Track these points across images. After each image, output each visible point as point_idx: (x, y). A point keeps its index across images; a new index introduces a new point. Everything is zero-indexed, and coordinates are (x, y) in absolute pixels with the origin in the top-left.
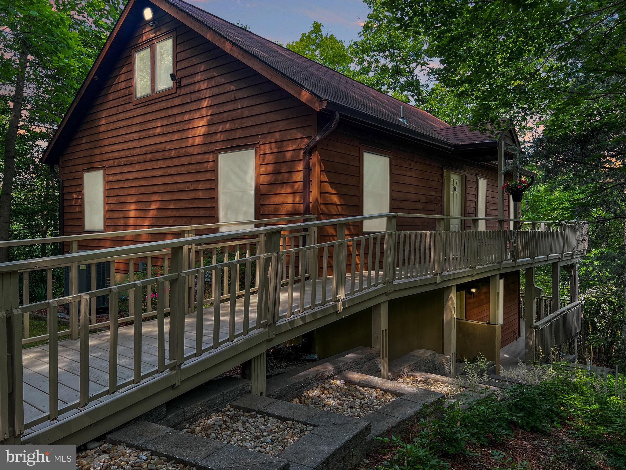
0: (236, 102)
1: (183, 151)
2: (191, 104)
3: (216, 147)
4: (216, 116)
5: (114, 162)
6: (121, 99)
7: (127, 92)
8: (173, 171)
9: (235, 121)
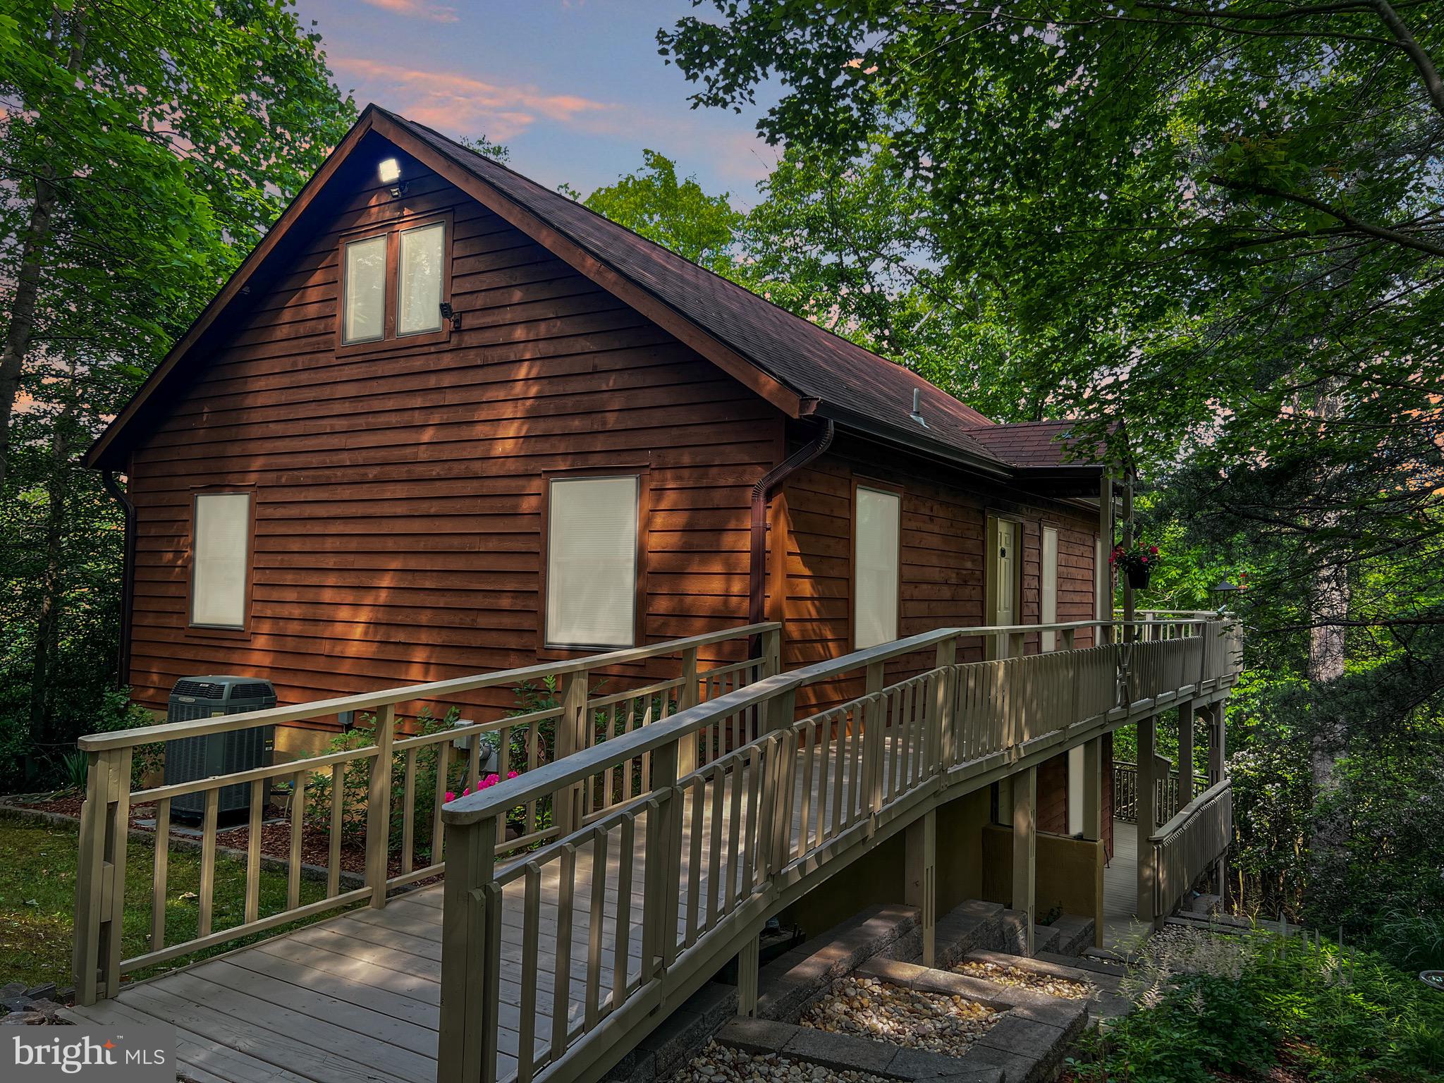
0: (596, 376)
1: (463, 467)
2: (485, 370)
3: (543, 466)
4: (548, 401)
5: (279, 478)
6: (304, 341)
7: (321, 326)
8: (434, 508)
9: (594, 416)
